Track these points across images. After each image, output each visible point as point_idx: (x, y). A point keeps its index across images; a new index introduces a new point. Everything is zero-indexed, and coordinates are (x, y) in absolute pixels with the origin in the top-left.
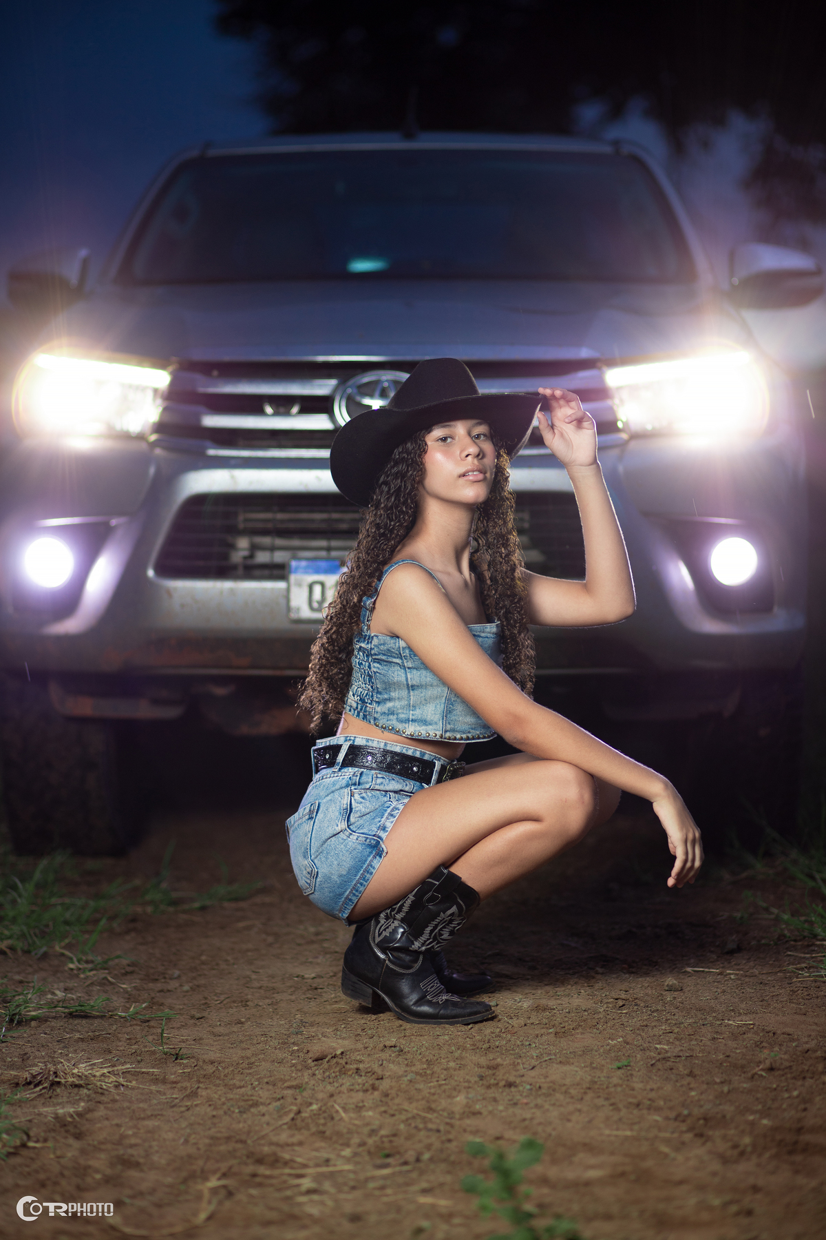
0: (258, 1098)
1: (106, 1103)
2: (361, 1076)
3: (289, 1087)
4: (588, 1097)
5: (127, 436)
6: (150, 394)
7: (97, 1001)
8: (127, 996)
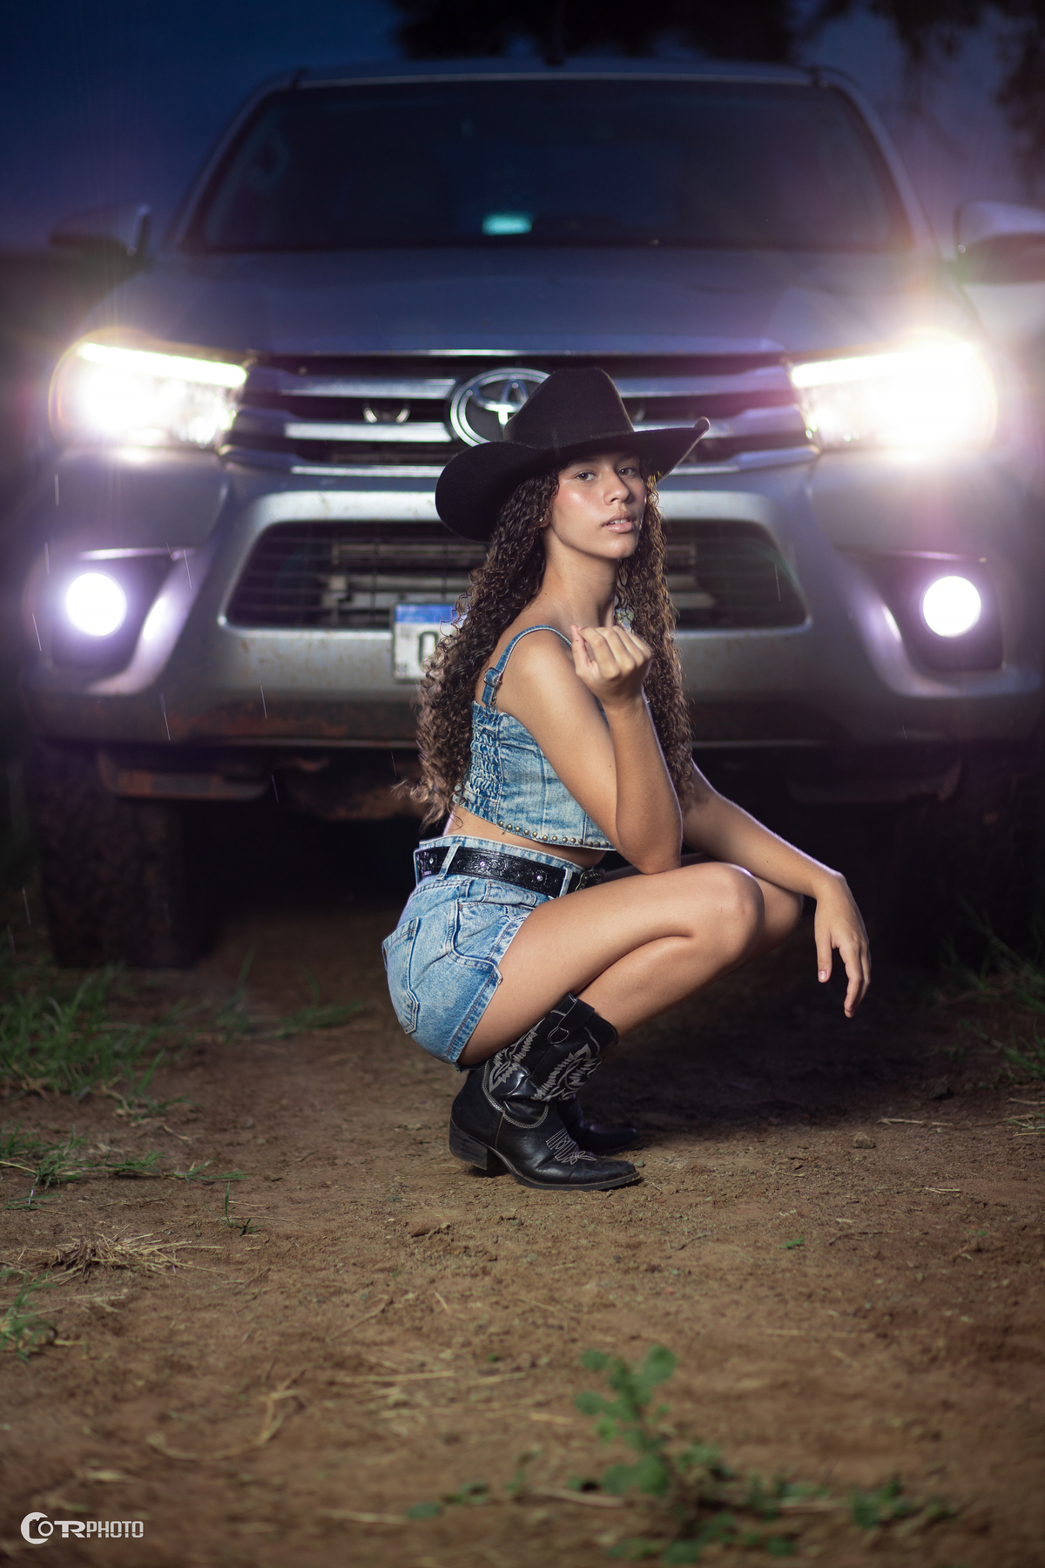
0: (342, 1284)
1: (154, 1289)
2: (470, 1256)
3: (382, 1270)
4: (748, 1286)
5: (193, 448)
6: (221, 393)
7: (149, 1159)
8: (187, 1150)
